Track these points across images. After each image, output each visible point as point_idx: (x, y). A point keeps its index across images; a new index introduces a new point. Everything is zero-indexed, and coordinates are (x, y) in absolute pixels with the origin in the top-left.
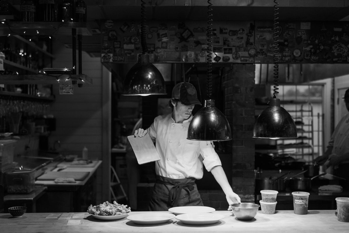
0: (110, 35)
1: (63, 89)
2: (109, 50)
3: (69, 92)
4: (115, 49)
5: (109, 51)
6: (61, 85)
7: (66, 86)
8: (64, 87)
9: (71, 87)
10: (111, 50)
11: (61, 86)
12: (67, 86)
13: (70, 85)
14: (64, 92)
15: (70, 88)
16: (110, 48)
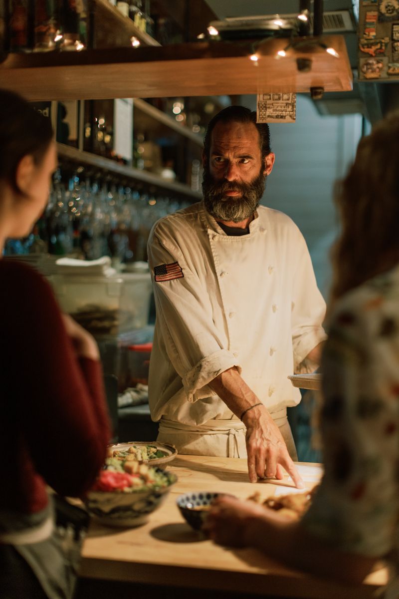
0: (383, 10)
1: (265, 107)
2: (379, 46)
3: (282, 117)
4: (396, 44)
5: (381, 48)
6: (261, 96)
7: (276, 97)
8: (268, 102)
9: (290, 102)
10: (383, 48)
11: (261, 99)
12: (279, 99)
13: (285, 97)
14: (269, 116)
15: (287, 104)
16: (383, 41)
